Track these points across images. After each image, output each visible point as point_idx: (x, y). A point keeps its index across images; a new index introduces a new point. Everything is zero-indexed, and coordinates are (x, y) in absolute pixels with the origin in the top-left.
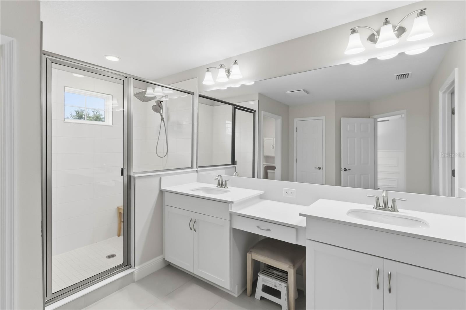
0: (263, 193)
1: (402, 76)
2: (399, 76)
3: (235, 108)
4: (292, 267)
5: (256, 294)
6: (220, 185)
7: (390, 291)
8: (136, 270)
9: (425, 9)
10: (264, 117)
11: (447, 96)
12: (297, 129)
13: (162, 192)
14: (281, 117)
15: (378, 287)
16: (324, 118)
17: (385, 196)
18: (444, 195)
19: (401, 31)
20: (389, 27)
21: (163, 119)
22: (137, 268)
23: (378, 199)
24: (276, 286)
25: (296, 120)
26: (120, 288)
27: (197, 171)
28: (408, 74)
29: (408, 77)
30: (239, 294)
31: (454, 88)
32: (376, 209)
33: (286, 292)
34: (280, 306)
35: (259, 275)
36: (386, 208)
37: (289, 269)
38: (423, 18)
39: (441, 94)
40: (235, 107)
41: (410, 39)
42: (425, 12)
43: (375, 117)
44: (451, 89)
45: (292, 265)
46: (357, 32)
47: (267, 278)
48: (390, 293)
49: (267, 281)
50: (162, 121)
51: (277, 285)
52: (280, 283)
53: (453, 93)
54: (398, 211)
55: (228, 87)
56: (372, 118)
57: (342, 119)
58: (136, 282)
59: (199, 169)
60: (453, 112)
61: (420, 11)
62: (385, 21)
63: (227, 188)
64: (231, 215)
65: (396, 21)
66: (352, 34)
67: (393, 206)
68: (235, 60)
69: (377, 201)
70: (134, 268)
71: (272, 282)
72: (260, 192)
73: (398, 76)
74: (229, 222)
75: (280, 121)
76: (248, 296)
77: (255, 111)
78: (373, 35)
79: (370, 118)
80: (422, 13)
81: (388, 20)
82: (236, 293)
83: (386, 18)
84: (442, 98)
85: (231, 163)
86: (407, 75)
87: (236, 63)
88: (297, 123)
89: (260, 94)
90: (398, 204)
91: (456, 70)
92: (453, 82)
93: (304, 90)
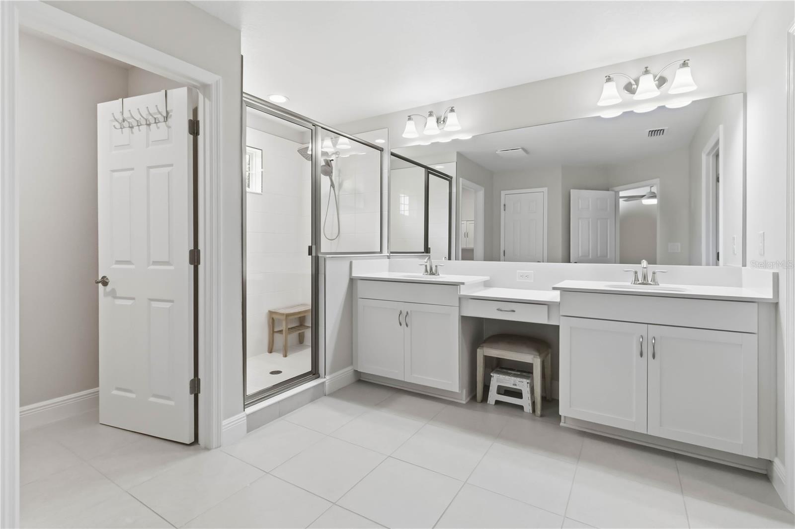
0: (489, 279)
1: (656, 132)
2: (653, 133)
3: (429, 173)
4: (538, 357)
5: (489, 399)
6: (427, 272)
7: (654, 357)
8: (327, 380)
9: (688, 60)
10: (463, 188)
11: (711, 159)
12: (506, 206)
13: (352, 281)
14: (483, 189)
15: (641, 355)
16: (545, 189)
17: (645, 266)
18: (708, 264)
19: (662, 81)
20: (650, 77)
21: (332, 185)
22: (328, 377)
23: (636, 273)
24: (515, 385)
25: (503, 193)
26: (312, 400)
28: (664, 130)
29: (663, 134)
30: (467, 401)
31: (719, 149)
32: (634, 284)
33: (528, 389)
34: (521, 408)
35: (491, 374)
36: (645, 281)
37: (535, 359)
38: (686, 70)
39: (704, 157)
40: (429, 171)
41: (672, 92)
42: (688, 63)
43: (617, 189)
44: (714, 151)
45: (538, 354)
46: (613, 81)
48: (654, 359)
49: (503, 381)
50: (332, 188)
51: (517, 383)
52: (521, 380)
53: (717, 156)
54: (659, 285)
55: (433, 142)
56: (612, 191)
57: (571, 190)
58: (328, 395)
59: (391, 255)
60: (718, 180)
61: (682, 62)
62: (645, 70)
64: (460, 299)
65: (656, 69)
66: (607, 82)
67: (654, 280)
68: (452, 106)
69: (635, 275)
70: (325, 378)
71: (509, 381)
72: (487, 278)
73: (650, 132)
74: (457, 308)
75: (481, 194)
76: (479, 403)
77: (451, 178)
78: (630, 84)
79: (608, 190)
80: (685, 64)
81: (648, 69)
82: (464, 399)
83: (646, 66)
84: (705, 161)
85: (423, 251)
86: (662, 131)
87: (452, 110)
88: (506, 197)
89: (460, 155)
90: (658, 277)
91: (721, 127)
92: (717, 143)
93: (523, 149)
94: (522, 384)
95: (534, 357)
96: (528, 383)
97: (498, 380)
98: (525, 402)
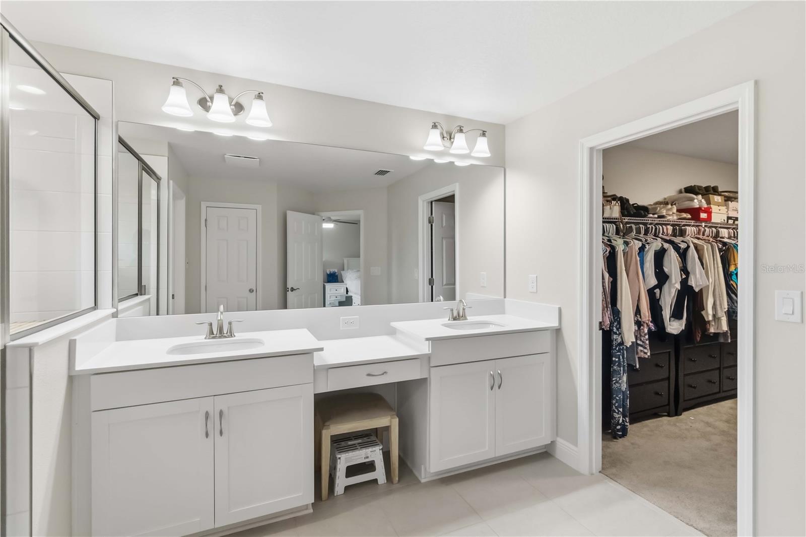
4: (395, 416)
5: (337, 488)
24: (367, 457)
27: (115, 315)
33: (382, 457)
34: (375, 481)
35: (338, 457)
45: (395, 413)
47: (354, 453)
49: (353, 458)
51: (369, 454)
52: (373, 449)
63: (235, 336)
66: (432, 128)
71: (358, 456)
76: (325, 499)
87: (260, 97)
94: (374, 454)
95: (392, 418)
96: (380, 450)
97: (346, 460)
98: (379, 474)
